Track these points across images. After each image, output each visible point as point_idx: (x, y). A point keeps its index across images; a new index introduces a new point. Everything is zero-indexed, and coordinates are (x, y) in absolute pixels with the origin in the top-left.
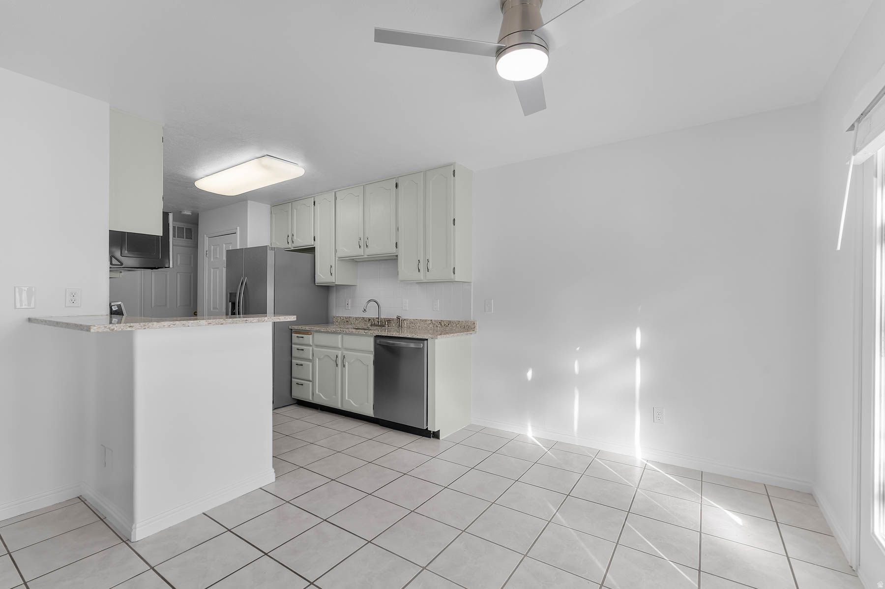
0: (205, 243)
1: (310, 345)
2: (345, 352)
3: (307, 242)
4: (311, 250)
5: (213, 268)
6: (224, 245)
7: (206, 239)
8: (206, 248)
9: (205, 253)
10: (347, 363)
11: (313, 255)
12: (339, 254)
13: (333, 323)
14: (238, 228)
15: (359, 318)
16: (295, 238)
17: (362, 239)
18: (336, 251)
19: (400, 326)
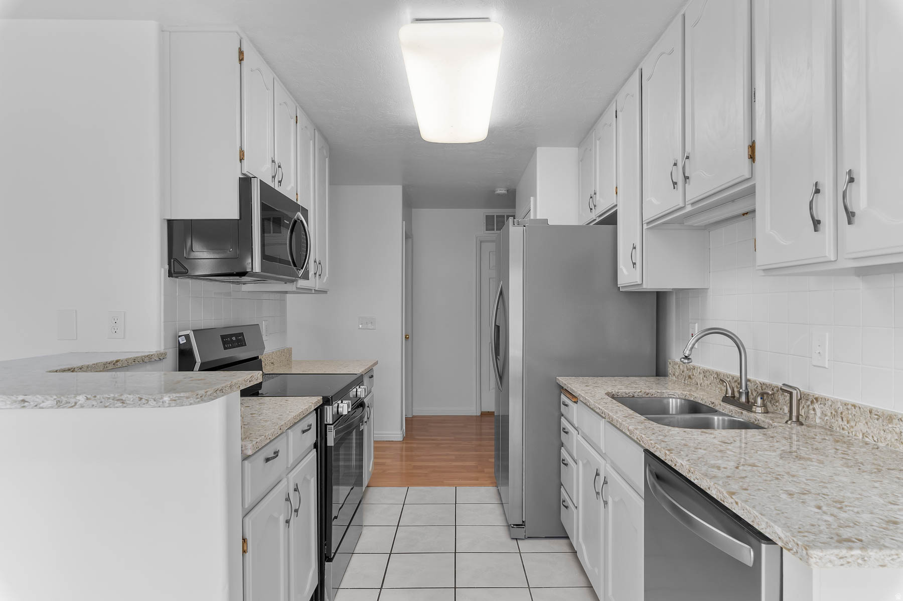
1: (574, 427)
2: (608, 469)
10: (610, 498)
16: (598, 199)
17: (679, 163)
19: (794, 419)
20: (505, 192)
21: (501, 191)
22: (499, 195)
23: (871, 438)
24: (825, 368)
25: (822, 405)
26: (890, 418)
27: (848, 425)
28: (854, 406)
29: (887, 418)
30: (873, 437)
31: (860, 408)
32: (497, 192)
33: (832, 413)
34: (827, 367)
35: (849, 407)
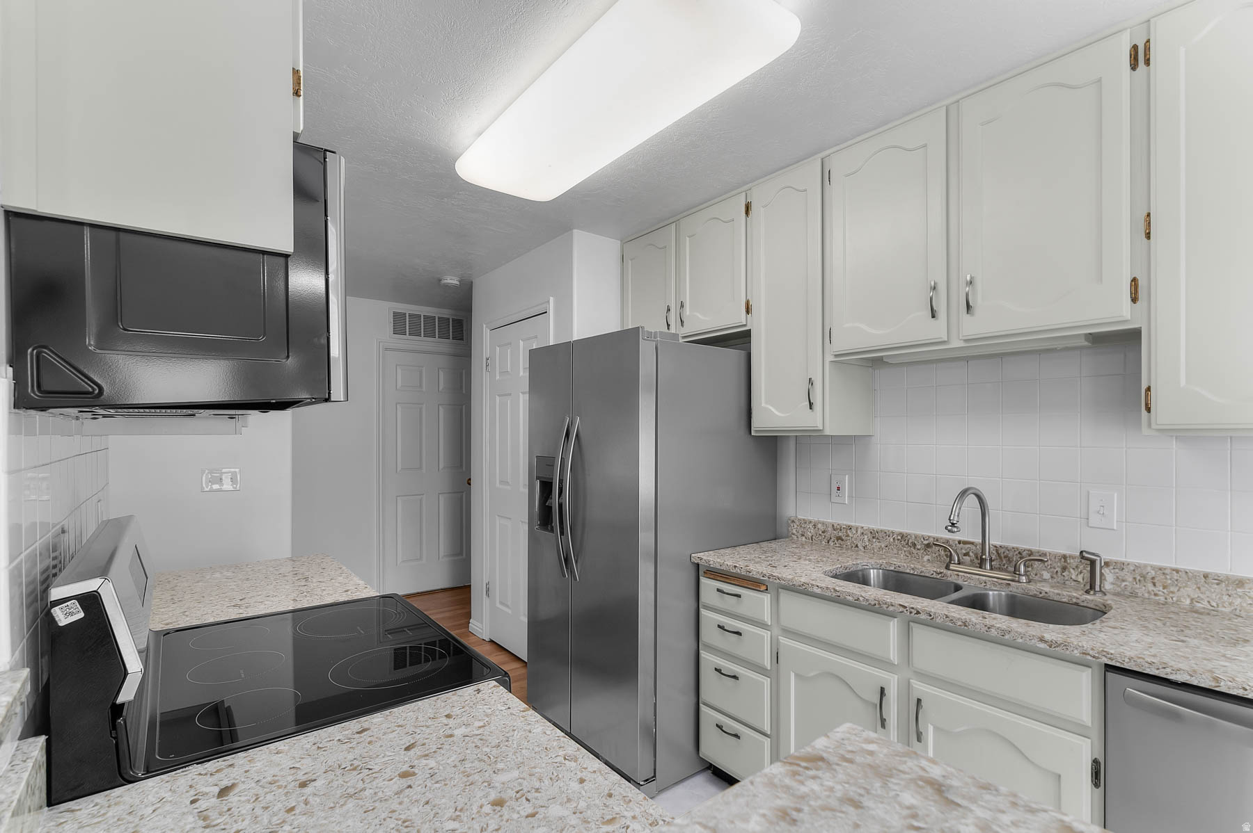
0: (484, 339)
1: (763, 625)
2: (920, 688)
3: (727, 319)
4: (740, 340)
5: (498, 395)
6: (521, 343)
7: (487, 333)
8: (486, 352)
9: (485, 360)
10: (931, 728)
11: (743, 353)
12: (842, 343)
13: (788, 536)
14: (552, 299)
15: (887, 534)
16: (688, 313)
17: (942, 288)
18: (827, 335)
19: (1097, 588)
20: (458, 283)
21: (452, 280)
22: (447, 286)
23: (1206, 603)
24: (1114, 530)
25: (1117, 570)
26: (1240, 583)
27: (1165, 591)
28: (1177, 571)
29: (1234, 582)
30: (1209, 602)
31: (1187, 572)
32: (446, 281)
33: (1135, 578)
34: (1115, 528)
35: (1167, 571)
